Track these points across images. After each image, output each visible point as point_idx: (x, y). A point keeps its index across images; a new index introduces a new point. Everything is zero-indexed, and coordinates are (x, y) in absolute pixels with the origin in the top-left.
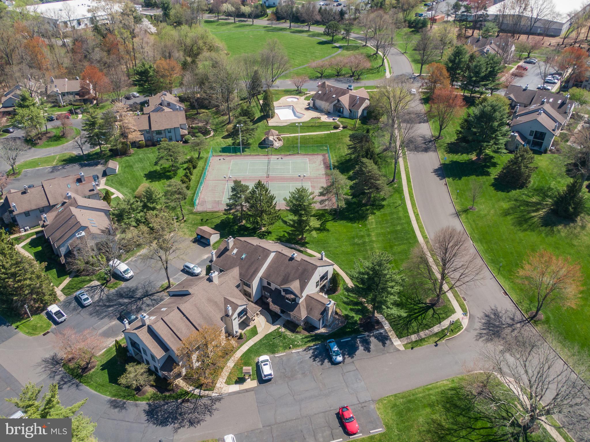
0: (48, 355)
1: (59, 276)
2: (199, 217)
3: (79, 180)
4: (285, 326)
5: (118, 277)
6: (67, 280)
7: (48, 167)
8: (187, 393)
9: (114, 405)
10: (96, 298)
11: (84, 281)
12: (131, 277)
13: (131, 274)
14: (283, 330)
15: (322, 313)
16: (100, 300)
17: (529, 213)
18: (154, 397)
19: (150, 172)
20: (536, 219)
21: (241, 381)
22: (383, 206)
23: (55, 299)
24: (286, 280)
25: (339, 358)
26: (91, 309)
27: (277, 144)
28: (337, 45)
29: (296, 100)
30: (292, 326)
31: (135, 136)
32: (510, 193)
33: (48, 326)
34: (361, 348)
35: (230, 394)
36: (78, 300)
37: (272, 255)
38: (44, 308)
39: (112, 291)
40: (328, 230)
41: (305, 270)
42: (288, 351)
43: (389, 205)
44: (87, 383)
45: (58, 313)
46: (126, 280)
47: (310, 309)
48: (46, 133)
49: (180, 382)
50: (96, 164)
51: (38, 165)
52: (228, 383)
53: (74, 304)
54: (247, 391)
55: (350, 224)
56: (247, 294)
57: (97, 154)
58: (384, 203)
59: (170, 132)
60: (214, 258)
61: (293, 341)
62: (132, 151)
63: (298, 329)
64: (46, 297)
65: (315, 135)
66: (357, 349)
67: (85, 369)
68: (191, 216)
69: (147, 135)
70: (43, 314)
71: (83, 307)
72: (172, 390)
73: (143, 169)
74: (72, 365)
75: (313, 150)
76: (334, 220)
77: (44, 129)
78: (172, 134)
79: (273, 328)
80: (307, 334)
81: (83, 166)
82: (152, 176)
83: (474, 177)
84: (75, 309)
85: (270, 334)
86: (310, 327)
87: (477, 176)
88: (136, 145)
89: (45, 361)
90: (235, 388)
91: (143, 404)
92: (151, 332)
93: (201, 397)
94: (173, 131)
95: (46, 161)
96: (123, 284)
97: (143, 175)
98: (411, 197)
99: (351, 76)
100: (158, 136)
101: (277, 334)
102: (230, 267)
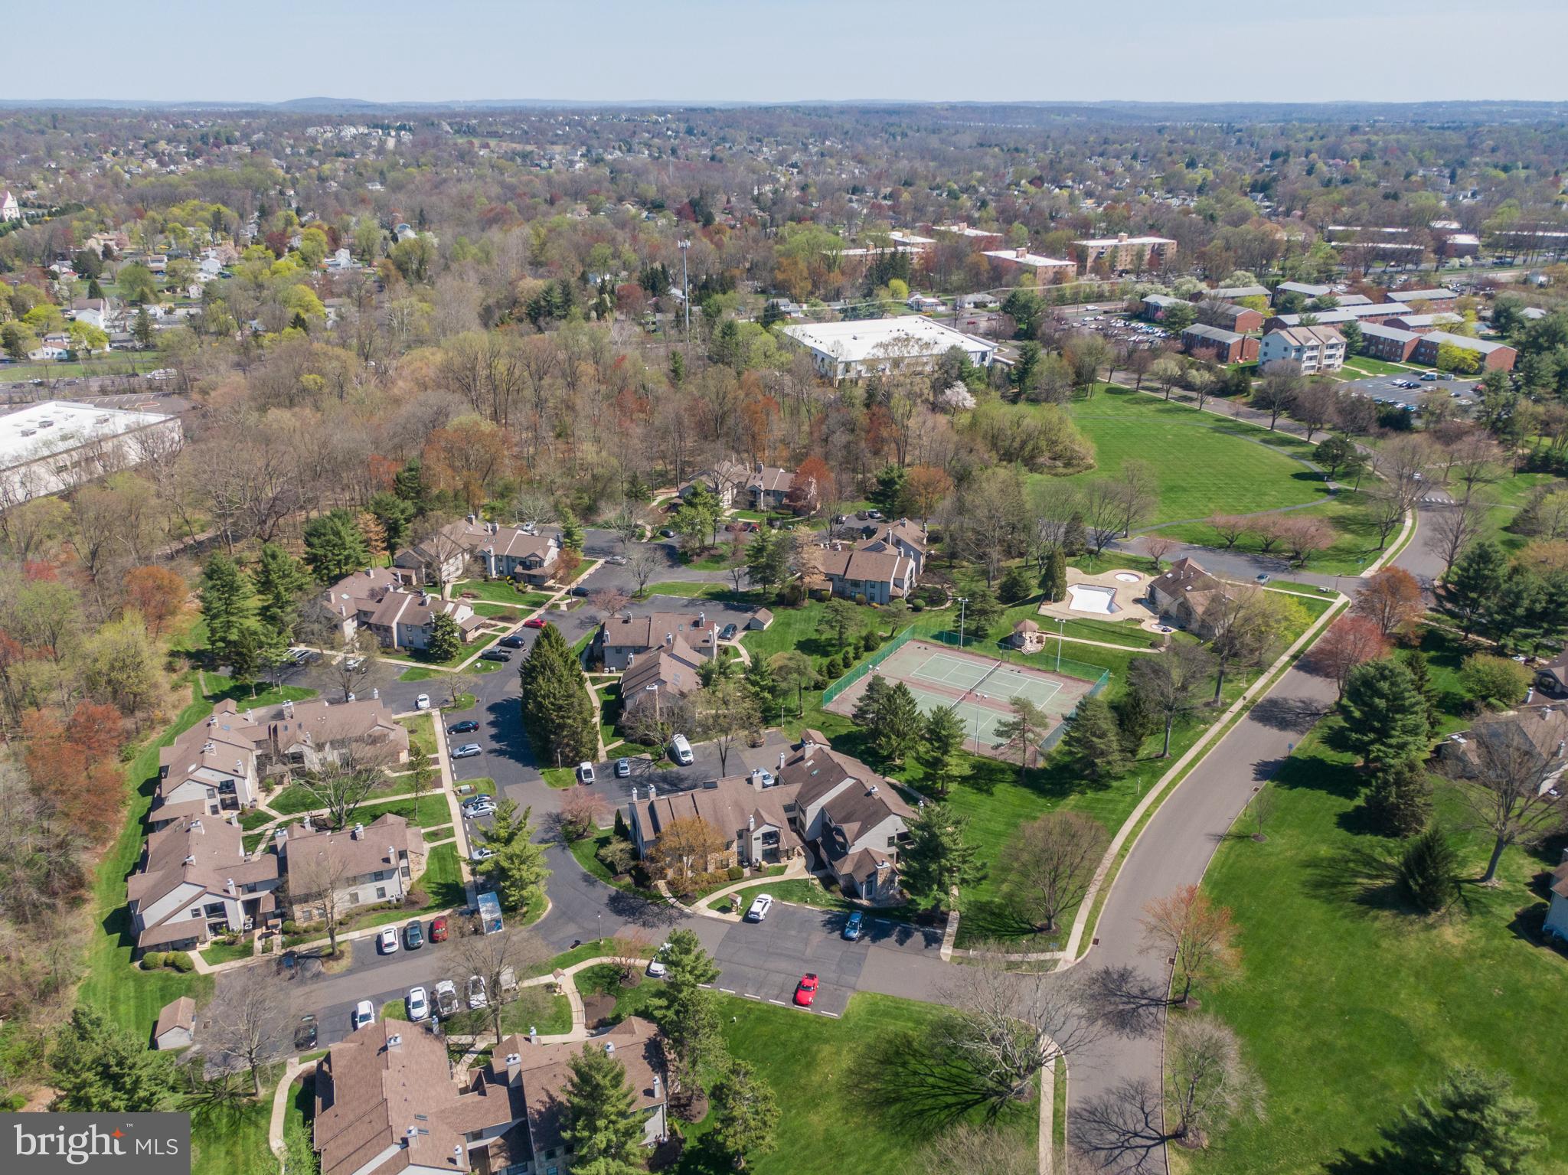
0: (555, 811)
1: (614, 735)
2: (822, 719)
3: (696, 624)
4: (822, 880)
5: (674, 755)
6: (619, 743)
7: (686, 597)
8: (662, 897)
9: (586, 878)
10: (638, 772)
11: (636, 750)
12: (689, 763)
13: (690, 758)
14: (817, 882)
15: (869, 876)
16: (641, 776)
17: (1357, 874)
18: (627, 888)
19: (809, 640)
20: (1358, 887)
21: (725, 910)
22: (1107, 787)
23: (594, 757)
24: (847, 819)
25: (855, 934)
26: (623, 781)
27: (1030, 647)
28: (1332, 485)
29: (1136, 579)
30: (829, 882)
31: (816, 581)
32: (1358, 838)
33: (573, 783)
34: (894, 937)
35: (704, 917)
36: (616, 767)
37: (848, 783)
38: (577, 764)
39: (660, 771)
40: (992, 794)
41: (875, 813)
42: (802, 904)
43: (1118, 789)
44: (575, 850)
45: (588, 773)
46: (683, 765)
47: (858, 866)
48: (712, 547)
49: (661, 884)
50: (746, 611)
51: (675, 592)
52: (709, 906)
53: (611, 770)
54: (724, 921)
55: (1034, 797)
56: (795, 823)
57: (758, 595)
58: (1115, 784)
59: (873, 587)
60: (783, 766)
61: (817, 896)
62: (807, 602)
63: (833, 888)
64: (584, 750)
65: (1105, 649)
66: (889, 936)
67: (580, 836)
68: (814, 714)
69: (839, 584)
70: (575, 769)
71: (618, 776)
72: (648, 887)
73: (802, 632)
74: (571, 828)
75: (1087, 673)
76: (1015, 783)
77: (708, 541)
78: (876, 591)
79: (806, 876)
80: (841, 897)
81: (728, 607)
82: (808, 646)
83: (1322, 793)
84: (608, 776)
85: (798, 881)
86: (851, 891)
87: (1331, 793)
88: (817, 595)
89: (550, 815)
90: (716, 914)
91: (613, 889)
92: (652, 809)
93: (672, 906)
94: (878, 586)
95: (686, 588)
96: (675, 768)
97: (795, 641)
98: (1168, 788)
99: (1292, 558)
100: (854, 589)
101: (804, 884)
102: (793, 782)
